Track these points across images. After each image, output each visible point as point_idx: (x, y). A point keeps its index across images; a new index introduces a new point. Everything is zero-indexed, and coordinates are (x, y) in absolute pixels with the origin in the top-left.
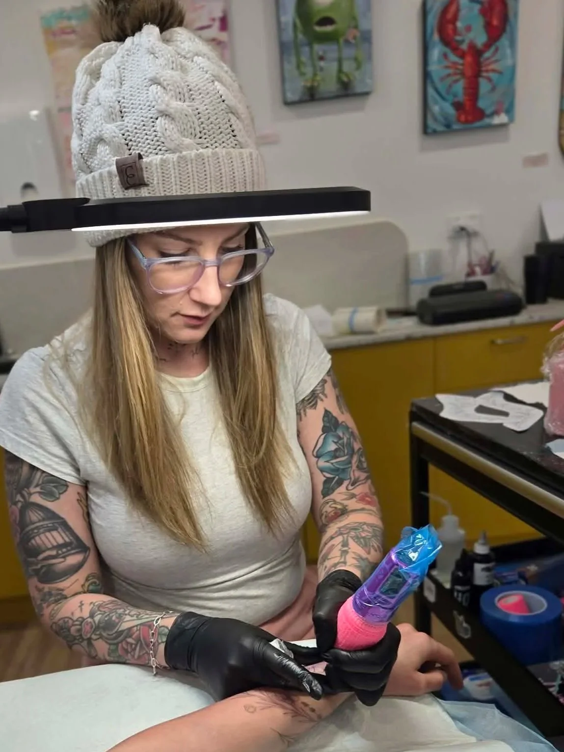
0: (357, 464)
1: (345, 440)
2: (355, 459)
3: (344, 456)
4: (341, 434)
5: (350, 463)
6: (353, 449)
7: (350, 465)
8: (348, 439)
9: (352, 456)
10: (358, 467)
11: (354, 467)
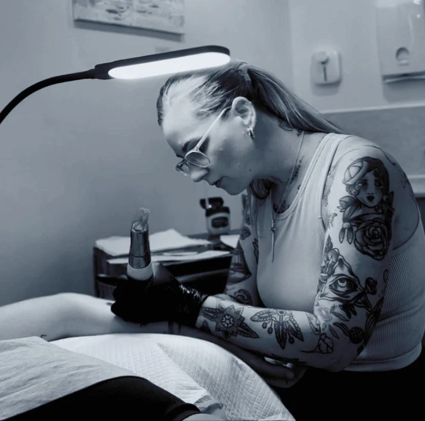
0: (331, 283)
1: (330, 262)
2: (331, 279)
3: (325, 273)
4: (330, 257)
5: (326, 280)
6: (333, 272)
7: (325, 282)
8: (333, 262)
9: (329, 276)
10: (330, 286)
11: (328, 285)
